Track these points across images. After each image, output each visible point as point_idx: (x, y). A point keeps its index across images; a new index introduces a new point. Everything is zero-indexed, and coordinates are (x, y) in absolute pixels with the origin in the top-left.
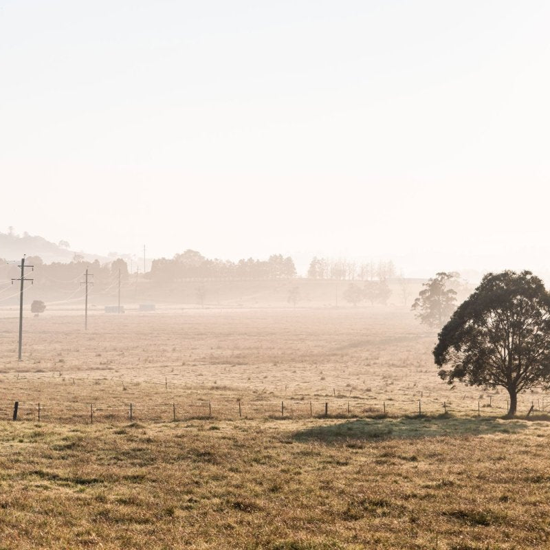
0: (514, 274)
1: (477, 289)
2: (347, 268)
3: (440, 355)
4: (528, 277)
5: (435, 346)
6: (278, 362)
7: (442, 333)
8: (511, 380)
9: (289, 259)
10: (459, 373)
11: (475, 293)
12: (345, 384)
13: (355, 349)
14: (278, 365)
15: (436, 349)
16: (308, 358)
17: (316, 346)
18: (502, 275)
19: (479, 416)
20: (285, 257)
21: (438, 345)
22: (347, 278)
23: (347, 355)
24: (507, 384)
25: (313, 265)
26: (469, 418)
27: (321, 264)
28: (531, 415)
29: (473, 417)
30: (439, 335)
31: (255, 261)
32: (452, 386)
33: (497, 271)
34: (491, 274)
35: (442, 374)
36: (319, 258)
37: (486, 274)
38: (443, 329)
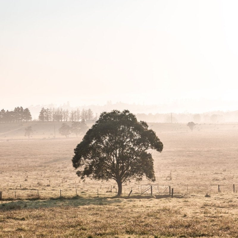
0: (119, 112)
1: (97, 122)
2: (63, 114)
3: (76, 162)
4: (127, 114)
5: (73, 156)
6: (3, 172)
7: (76, 148)
8: (118, 175)
9: (27, 110)
10: (87, 172)
11: (96, 125)
12: (37, 183)
13: (55, 163)
14: (3, 173)
15: (73, 158)
16: (22, 169)
17: (32, 162)
18: (112, 113)
19: (98, 197)
20: (24, 108)
21: (75, 156)
22: (63, 120)
23: (48, 166)
24: (116, 178)
25: (42, 113)
26: (91, 198)
27: (46, 112)
28: (131, 195)
29: (94, 198)
30: (75, 150)
31: (6, 111)
32: (83, 180)
33: (109, 111)
34: (105, 113)
35: (78, 173)
36: (45, 108)
37: (102, 113)
38: (77, 146)
